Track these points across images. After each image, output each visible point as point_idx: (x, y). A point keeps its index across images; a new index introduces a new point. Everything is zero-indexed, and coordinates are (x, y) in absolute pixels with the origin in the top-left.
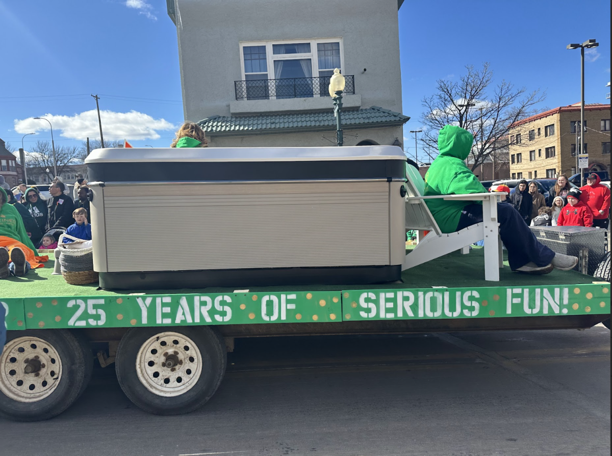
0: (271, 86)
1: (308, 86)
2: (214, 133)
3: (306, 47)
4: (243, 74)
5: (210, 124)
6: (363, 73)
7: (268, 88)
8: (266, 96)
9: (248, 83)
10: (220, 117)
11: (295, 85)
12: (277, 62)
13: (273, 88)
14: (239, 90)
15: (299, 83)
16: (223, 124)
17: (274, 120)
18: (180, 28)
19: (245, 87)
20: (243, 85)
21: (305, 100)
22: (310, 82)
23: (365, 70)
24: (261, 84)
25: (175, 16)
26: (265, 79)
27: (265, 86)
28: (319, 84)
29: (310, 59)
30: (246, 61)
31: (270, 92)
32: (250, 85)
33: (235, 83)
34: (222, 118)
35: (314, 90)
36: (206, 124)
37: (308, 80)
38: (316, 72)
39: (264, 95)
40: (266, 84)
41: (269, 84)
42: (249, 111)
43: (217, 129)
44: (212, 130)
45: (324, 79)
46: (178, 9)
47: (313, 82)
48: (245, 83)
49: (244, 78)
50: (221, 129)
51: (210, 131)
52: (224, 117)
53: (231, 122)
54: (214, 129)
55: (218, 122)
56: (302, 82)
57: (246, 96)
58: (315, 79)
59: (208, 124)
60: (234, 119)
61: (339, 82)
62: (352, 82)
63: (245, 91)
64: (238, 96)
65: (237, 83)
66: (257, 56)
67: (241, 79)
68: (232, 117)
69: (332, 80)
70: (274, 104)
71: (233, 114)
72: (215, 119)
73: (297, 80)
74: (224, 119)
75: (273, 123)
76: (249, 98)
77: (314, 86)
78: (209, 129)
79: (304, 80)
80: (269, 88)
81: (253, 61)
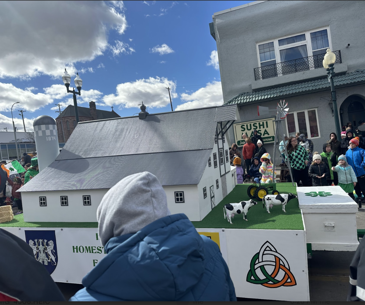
0: (279, 67)
1: (305, 63)
2: (242, 104)
3: (303, 37)
4: (259, 63)
5: (239, 99)
6: (347, 47)
7: (276, 69)
8: (276, 75)
9: (263, 68)
10: (245, 93)
11: (296, 64)
12: (282, 51)
13: (280, 68)
14: (257, 74)
15: (298, 62)
16: (248, 97)
17: (282, 89)
18: (219, 41)
19: (261, 71)
20: (260, 70)
21: (304, 73)
22: (306, 60)
23: (349, 45)
24: (272, 68)
25: (215, 35)
26: (274, 64)
27: (275, 68)
28: (313, 60)
29: (306, 45)
30: (261, 54)
31: (278, 72)
32: (264, 69)
33: (254, 70)
34: (246, 93)
35: (310, 65)
36: (237, 99)
37: (305, 59)
38: (310, 53)
39: (274, 74)
40: (275, 67)
41: (277, 66)
42: (264, 86)
43: (244, 101)
44: (241, 102)
45: (317, 57)
46: (217, 30)
47: (309, 60)
48: (260, 69)
49: (260, 66)
50: (246, 100)
51: (240, 103)
52: (247, 93)
53: (253, 95)
54: (242, 101)
55: (244, 96)
56: (301, 61)
57: (261, 77)
58: (310, 58)
59: (238, 99)
60: (254, 93)
61: (331, 58)
62: (339, 55)
63: (261, 74)
64: (256, 78)
65: (256, 70)
66: (268, 50)
67: (258, 66)
68: (253, 92)
69: (325, 57)
70: (281, 78)
71: (253, 90)
72: (242, 95)
73: (297, 61)
74: (248, 94)
75: (281, 92)
76: (263, 78)
77: (309, 62)
78: (239, 102)
79: (302, 59)
80: (278, 69)
81: (265, 53)
